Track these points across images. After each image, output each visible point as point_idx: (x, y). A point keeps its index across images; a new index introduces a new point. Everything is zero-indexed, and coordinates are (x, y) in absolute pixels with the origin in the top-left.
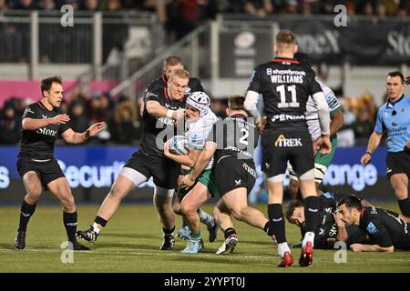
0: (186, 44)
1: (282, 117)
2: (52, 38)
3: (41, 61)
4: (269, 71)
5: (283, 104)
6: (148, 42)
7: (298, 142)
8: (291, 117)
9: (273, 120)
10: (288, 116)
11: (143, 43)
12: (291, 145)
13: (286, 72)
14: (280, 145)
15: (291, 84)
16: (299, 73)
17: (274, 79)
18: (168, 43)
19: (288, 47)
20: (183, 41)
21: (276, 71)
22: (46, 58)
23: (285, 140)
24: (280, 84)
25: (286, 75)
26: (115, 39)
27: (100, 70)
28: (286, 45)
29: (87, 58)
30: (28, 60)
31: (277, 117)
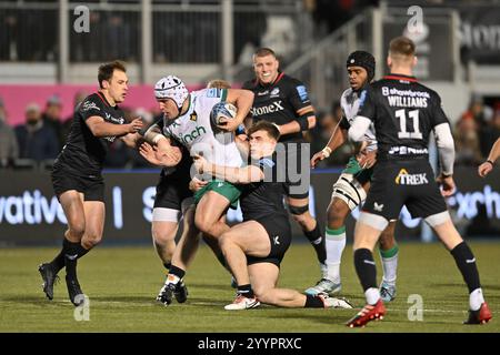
0: (341, 38)
1: (402, 150)
2: (168, 31)
3: (155, 60)
4: (385, 91)
5: (403, 134)
6: (292, 36)
7: (423, 179)
8: (414, 151)
9: (391, 152)
10: (410, 150)
11: (286, 38)
12: (415, 183)
13: (406, 93)
14: (403, 182)
15: (413, 109)
16: (421, 94)
17: (392, 101)
18: (317, 36)
19: (406, 60)
20: (337, 33)
21: (394, 91)
22: (161, 57)
23: (408, 176)
24: (400, 108)
25: (407, 97)
26: (250, 31)
27: (230, 71)
28: (404, 57)
29: (213, 56)
30: (138, 59)
31: (396, 149)
